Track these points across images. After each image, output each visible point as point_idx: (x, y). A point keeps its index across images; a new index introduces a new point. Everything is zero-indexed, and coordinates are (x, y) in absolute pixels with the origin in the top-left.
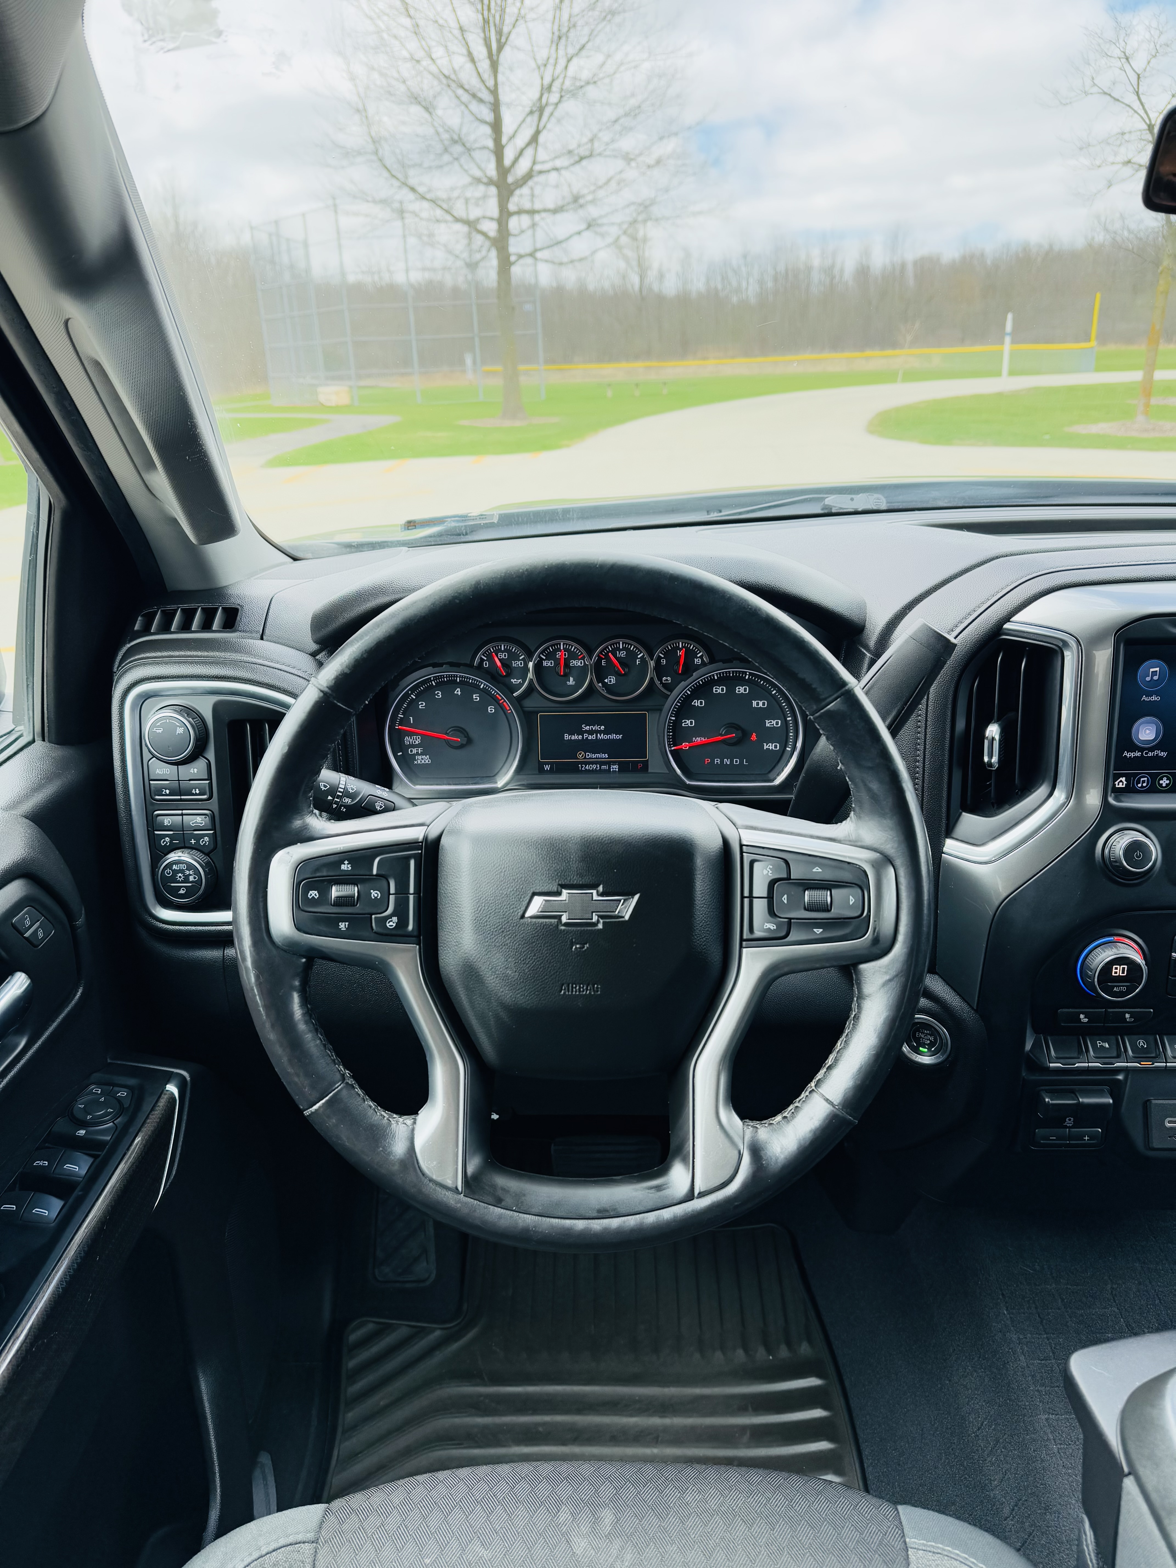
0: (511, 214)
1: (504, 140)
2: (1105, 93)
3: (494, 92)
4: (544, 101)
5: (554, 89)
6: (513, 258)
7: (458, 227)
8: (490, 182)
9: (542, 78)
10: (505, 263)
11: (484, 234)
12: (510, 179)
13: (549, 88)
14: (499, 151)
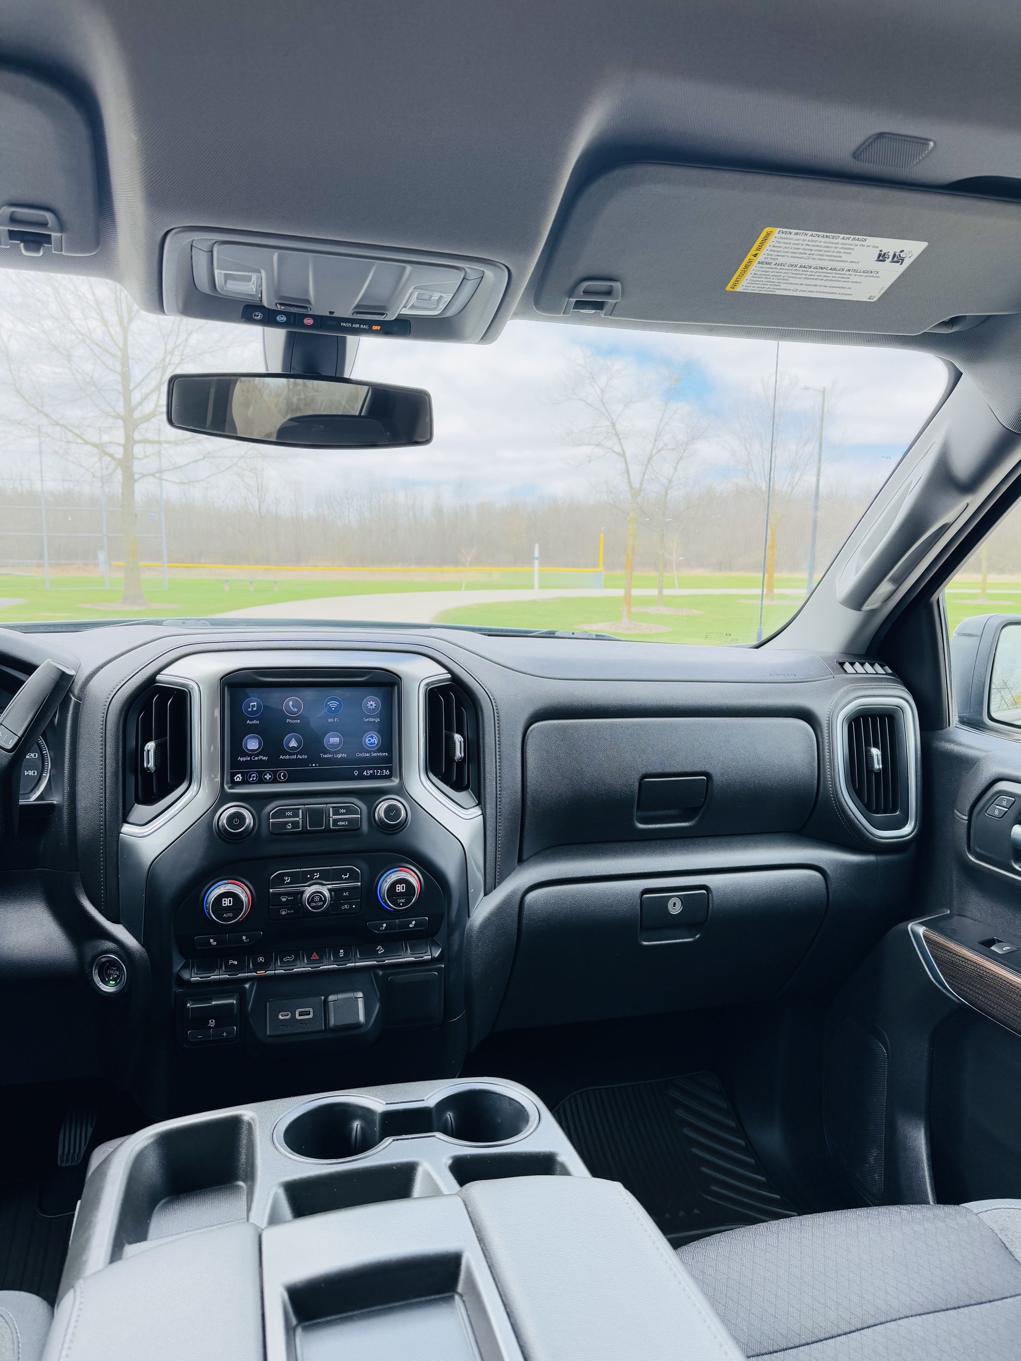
0: (135, 442)
1: (132, 386)
2: (581, 400)
3: (124, 350)
4: (167, 360)
5: (176, 353)
6: (136, 476)
7: (88, 448)
8: (118, 417)
9: (166, 345)
10: (129, 480)
11: (111, 456)
12: (136, 415)
13: (172, 353)
14: (127, 394)
